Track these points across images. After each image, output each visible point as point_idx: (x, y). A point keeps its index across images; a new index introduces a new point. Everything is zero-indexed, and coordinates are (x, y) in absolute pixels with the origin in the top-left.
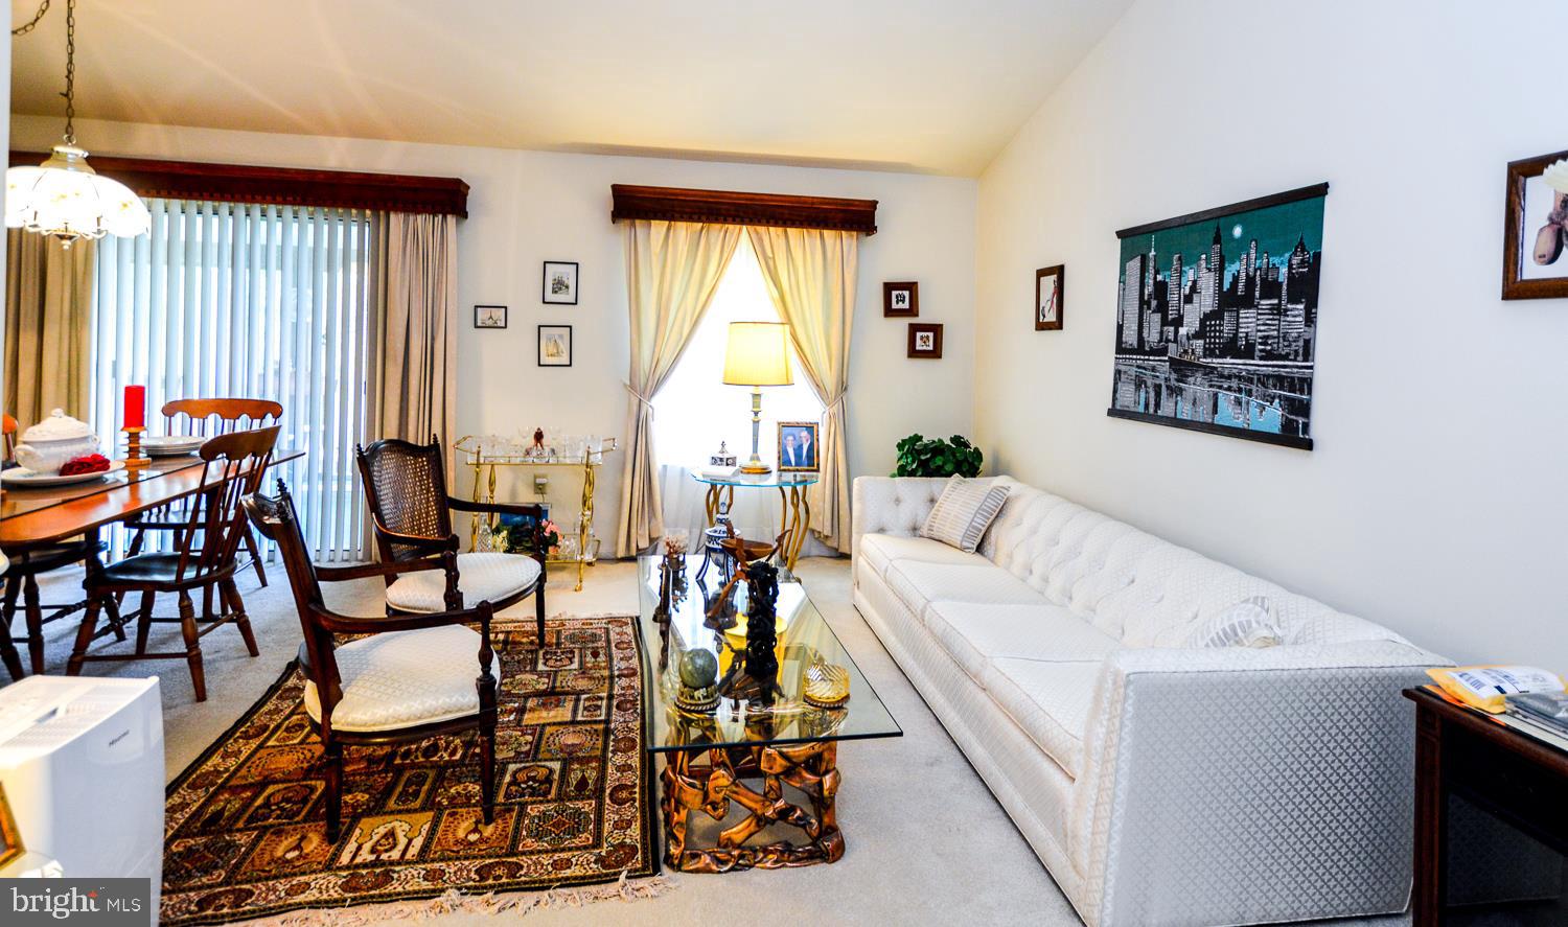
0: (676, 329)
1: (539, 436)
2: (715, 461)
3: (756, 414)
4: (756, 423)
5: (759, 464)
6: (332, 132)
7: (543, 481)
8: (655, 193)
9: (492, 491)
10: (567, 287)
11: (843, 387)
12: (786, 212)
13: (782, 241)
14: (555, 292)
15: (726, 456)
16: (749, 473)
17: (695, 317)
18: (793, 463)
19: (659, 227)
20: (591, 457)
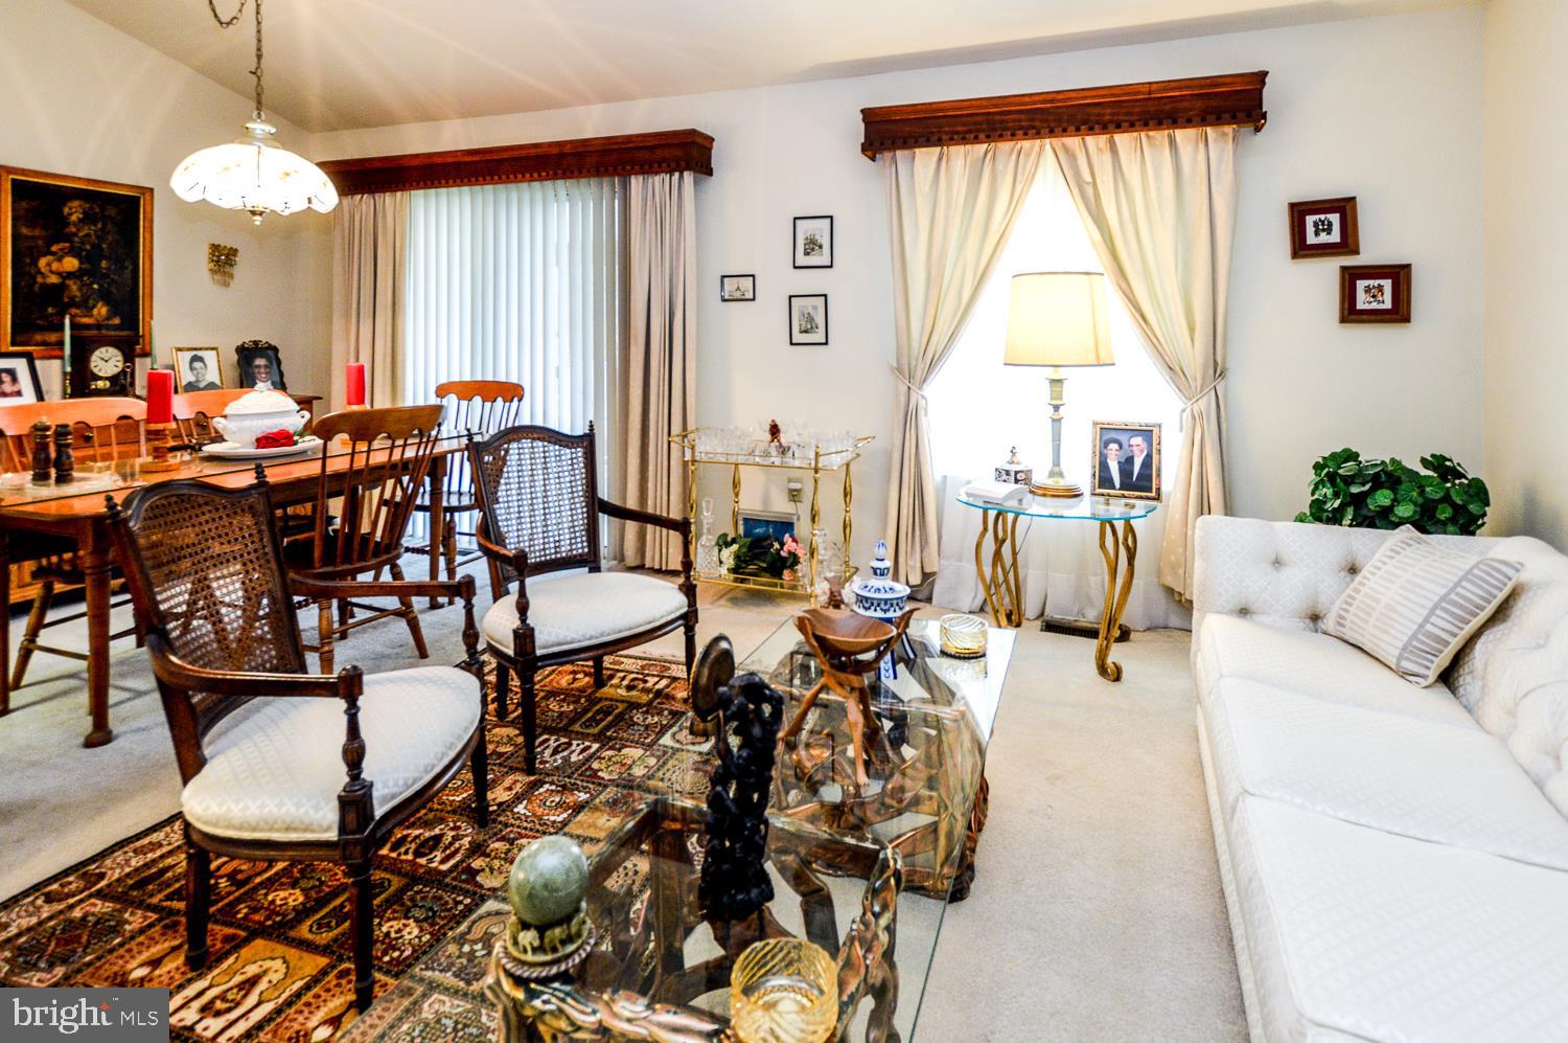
0: (953, 292)
1: (775, 430)
2: (1002, 474)
3: (1056, 408)
4: (1057, 421)
5: (1062, 483)
6: (586, 101)
7: (797, 486)
8: (916, 112)
9: (737, 495)
10: (821, 247)
11: (1218, 371)
12: (1108, 111)
13: (1107, 157)
14: (807, 254)
15: (1013, 468)
16: (1044, 495)
17: (979, 275)
18: (1117, 485)
19: (926, 157)
20: (821, 459)
